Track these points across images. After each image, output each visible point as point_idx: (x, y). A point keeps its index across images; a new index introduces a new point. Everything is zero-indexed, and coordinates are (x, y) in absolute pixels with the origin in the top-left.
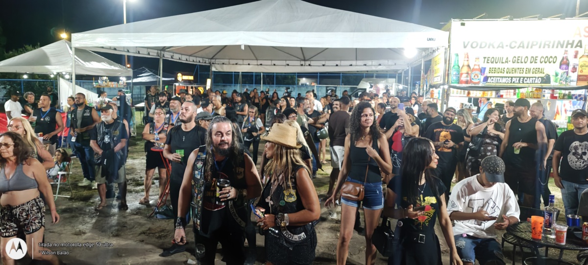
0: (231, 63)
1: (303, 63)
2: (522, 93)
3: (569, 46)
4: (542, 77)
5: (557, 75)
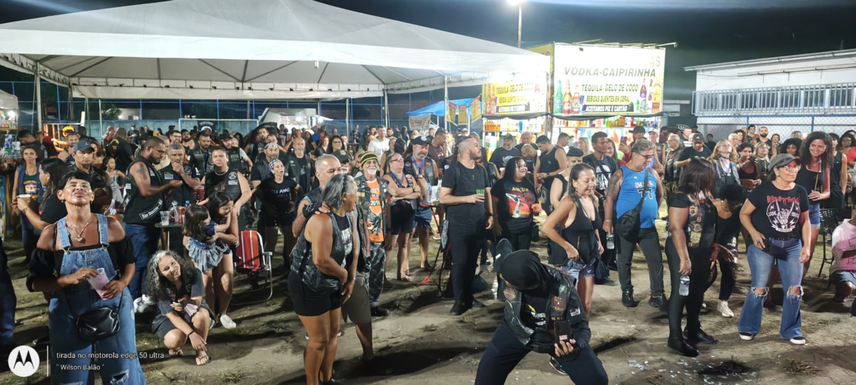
0: (110, 84)
1: (239, 85)
2: (610, 121)
3: (647, 74)
4: (628, 106)
5: (638, 103)
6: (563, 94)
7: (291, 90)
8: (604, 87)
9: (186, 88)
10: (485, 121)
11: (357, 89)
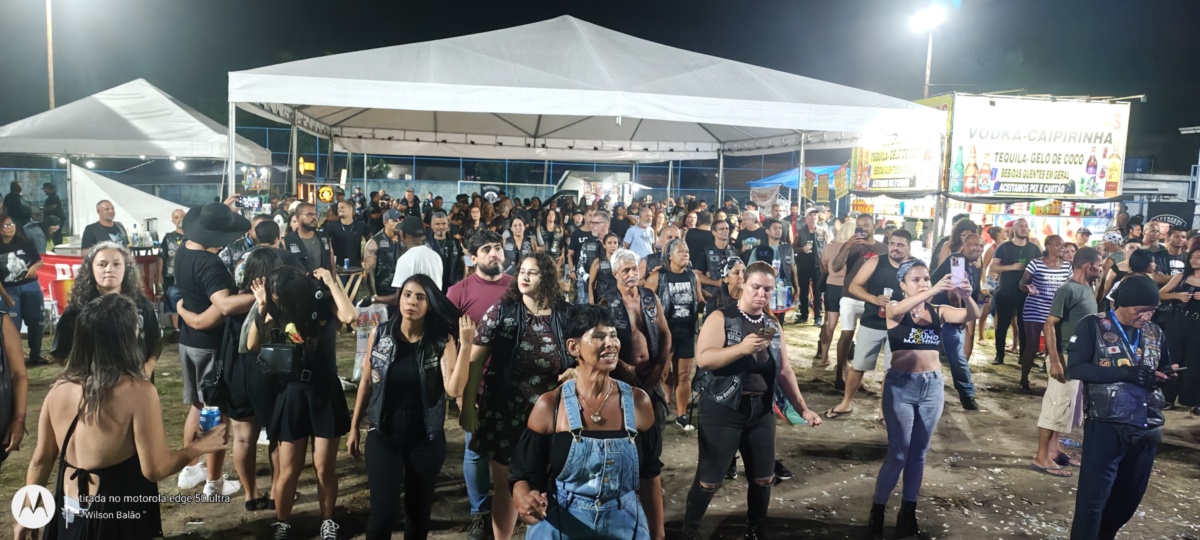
1: (531, 141)
2: (1038, 207)
3: (1098, 140)
4: (1066, 185)
5: (1083, 182)
6: (965, 166)
7: (596, 149)
8: (1029, 157)
9: (466, 143)
10: (853, 198)
11: (682, 149)
